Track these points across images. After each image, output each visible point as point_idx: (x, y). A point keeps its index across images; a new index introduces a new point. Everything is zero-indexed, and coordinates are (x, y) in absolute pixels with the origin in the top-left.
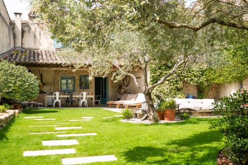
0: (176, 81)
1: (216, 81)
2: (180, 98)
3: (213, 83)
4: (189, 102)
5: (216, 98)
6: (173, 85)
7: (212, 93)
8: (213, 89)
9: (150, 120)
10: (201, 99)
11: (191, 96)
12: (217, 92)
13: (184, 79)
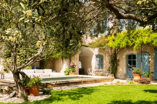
0: (26, 56)
1: (54, 56)
2: (28, 69)
3: (52, 58)
4: (35, 72)
5: (52, 68)
6: (23, 59)
7: (49, 65)
8: (50, 62)
9: (18, 97)
10: (43, 69)
11: (36, 67)
12: (53, 63)
13: (31, 54)
